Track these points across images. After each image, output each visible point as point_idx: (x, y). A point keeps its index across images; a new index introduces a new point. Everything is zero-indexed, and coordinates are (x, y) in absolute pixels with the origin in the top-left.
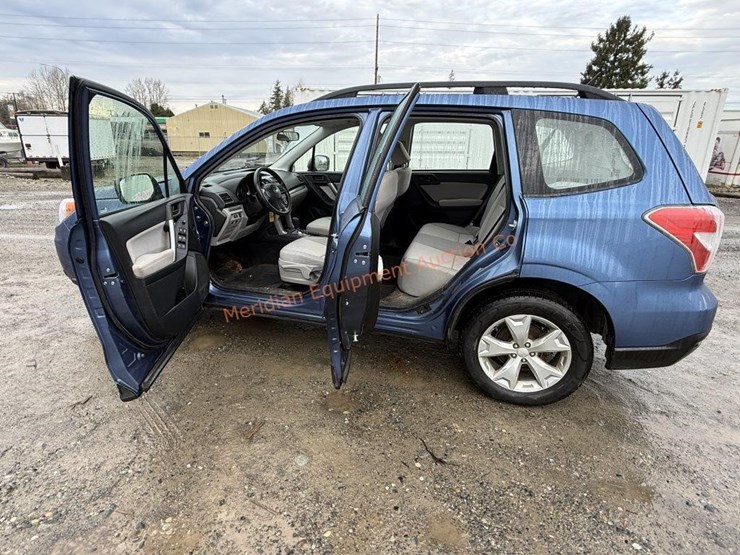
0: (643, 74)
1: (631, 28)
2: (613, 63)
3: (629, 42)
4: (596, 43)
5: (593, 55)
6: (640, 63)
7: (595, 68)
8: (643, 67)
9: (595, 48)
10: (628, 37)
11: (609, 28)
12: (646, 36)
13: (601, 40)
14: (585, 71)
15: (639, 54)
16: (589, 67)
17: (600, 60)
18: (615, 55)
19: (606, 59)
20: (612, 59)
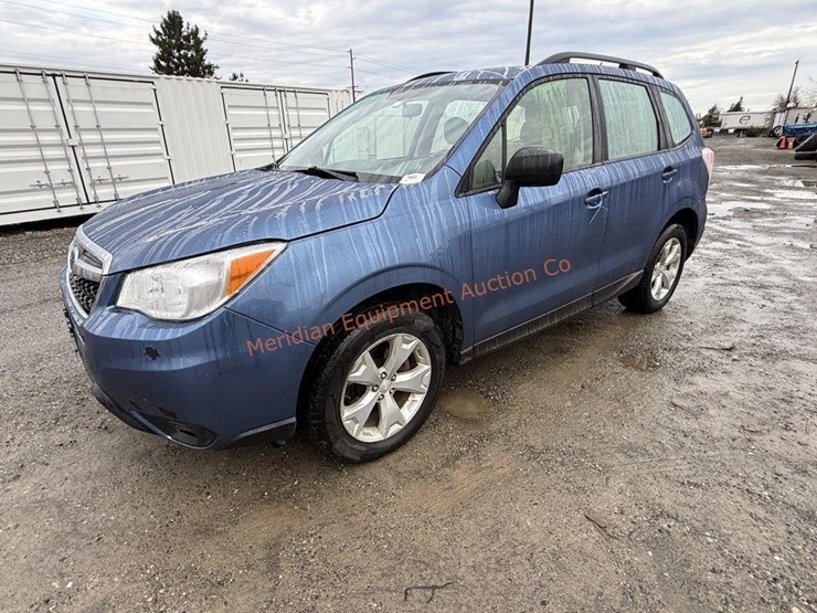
0: (211, 73)
1: (185, 24)
2: (179, 59)
3: (187, 38)
5: (156, 49)
6: (206, 63)
8: (209, 67)
9: (155, 41)
10: (185, 34)
11: (162, 20)
12: (201, 36)
13: (158, 33)
14: (153, 64)
15: (201, 53)
16: (157, 62)
17: (166, 54)
18: (179, 51)
19: (171, 54)
20: (177, 54)
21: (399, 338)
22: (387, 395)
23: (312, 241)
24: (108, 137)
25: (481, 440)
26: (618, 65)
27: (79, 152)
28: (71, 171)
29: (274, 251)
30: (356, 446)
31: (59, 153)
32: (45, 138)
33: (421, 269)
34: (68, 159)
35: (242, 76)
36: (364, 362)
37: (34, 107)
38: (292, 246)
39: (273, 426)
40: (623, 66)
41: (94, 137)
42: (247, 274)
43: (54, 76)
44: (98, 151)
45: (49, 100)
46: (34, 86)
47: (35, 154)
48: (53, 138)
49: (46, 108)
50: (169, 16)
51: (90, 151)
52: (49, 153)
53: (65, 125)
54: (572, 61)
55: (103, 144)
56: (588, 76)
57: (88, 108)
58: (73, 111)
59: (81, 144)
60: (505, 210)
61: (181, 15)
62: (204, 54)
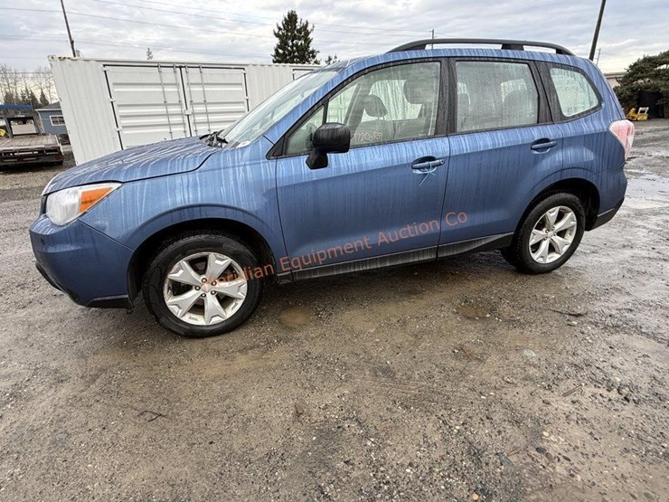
0: (314, 57)
1: (299, 20)
2: (292, 47)
3: (299, 31)
4: (277, 31)
5: (277, 41)
6: (311, 49)
7: (281, 51)
8: (313, 52)
9: (277, 35)
10: (298, 27)
11: (283, 19)
12: (309, 28)
13: (280, 29)
14: (274, 53)
15: (308, 41)
16: (276, 50)
17: (283, 45)
18: (292, 41)
19: (287, 44)
20: (291, 44)
21: (212, 256)
22: (209, 295)
23: (139, 183)
24: (210, 108)
25: (279, 342)
26: (500, 47)
27: (191, 119)
28: (185, 132)
29: (111, 188)
30: (180, 324)
31: (178, 119)
32: (172, 110)
33: (223, 209)
34: (184, 124)
35: (336, 57)
36: (181, 268)
37: (168, 89)
38: (126, 185)
39: (113, 297)
40: (506, 46)
41: (201, 108)
42: (94, 200)
43: (180, 67)
44: (203, 118)
45: (175, 84)
46: (169, 75)
47: (164, 120)
48: (176, 110)
49: (174, 89)
50: (289, 16)
51: (199, 118)
52: (173, 120)
53: (185, 101)
54: (428, 47)
55: (207, 113)
56: (443, 60)
57: (199, 89)
58: (190, 91)
59: (193, 114)
60: (313, 171)
61: (297, 13)
62: (310, 42)
